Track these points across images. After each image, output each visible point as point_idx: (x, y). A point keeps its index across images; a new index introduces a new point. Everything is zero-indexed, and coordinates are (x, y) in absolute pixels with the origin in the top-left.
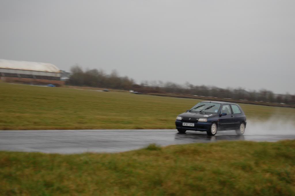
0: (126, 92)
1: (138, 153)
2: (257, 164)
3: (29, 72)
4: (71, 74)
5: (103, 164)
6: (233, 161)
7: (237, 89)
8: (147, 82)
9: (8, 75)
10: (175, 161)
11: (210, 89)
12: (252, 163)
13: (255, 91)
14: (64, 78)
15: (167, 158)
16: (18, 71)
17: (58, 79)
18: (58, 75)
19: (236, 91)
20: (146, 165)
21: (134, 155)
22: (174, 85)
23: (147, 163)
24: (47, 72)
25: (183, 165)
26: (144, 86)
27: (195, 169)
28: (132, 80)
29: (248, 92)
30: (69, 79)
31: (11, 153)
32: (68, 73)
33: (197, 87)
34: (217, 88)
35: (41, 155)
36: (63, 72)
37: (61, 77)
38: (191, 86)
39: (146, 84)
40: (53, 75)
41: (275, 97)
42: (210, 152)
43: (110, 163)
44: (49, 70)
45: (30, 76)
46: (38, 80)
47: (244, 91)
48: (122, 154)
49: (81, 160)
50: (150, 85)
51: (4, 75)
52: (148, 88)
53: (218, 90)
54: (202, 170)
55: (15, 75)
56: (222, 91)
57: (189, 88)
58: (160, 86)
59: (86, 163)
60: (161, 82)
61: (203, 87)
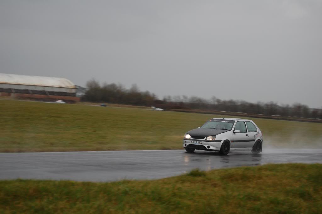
0: (148, 108)
1: (181, 179)
2: (316, 191)
3: (42, 87)
4: (87, 90)
5: (146, 195)
6: (288, 188)
7: (268, 104)
8: (169, 97)
9: (18, 91)
10: (225, 189)
11: (239, 104)
12: (311, 190)
13: (288, 105)
14: (80, 94)
15: (215, 185)
16: (30, 86)
17: (74, 95)
18: (73, 91)
19: (267, 105)
20: (194, 195)
21: (177, 182)
22: (200, 100)
23: (194, 192)
24: (61, 87)
25: (236, 194)
26: (166, 102)
27: (249, 198)
28: (154, 95)
29: (280, 107)
30: (85, 95)
31: (39, 182)
32: (83, 89)
33: (225, 102)
34: (247, 103)
35: (73, 184)
36: (78, 87)
37: (77, 93)
38: (218, 101)
39: (169, 100)
40: (68, 91)
41: (311, 111)
42: (260, 178)
43: (153, 192)
44: (63, 86)
45: (43, 93)
46: (51, 96)
47: (276, 105)
48: (165, 182)
49: (119, 190)
50: (173, 100)
51: (14, 91)
52: (171, 103)
53: (247, 105)
54: (257, 199)
55: (27, 91)
56: (252, 106)
57: (216, 103)
58: (184, 102)
59: (126, 193)
60: (185, 97)
61: (231, 102)
